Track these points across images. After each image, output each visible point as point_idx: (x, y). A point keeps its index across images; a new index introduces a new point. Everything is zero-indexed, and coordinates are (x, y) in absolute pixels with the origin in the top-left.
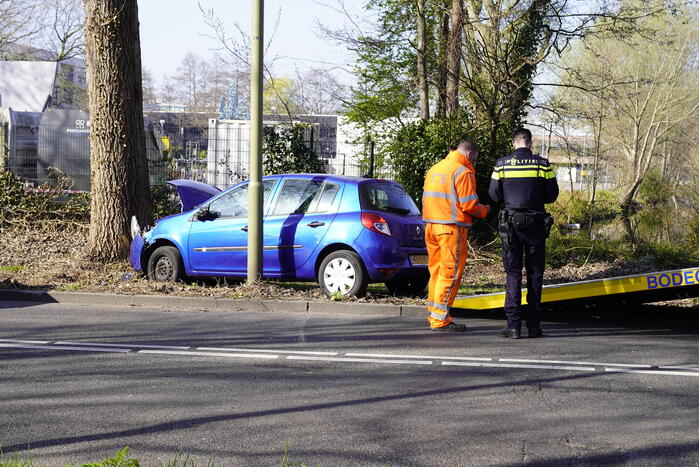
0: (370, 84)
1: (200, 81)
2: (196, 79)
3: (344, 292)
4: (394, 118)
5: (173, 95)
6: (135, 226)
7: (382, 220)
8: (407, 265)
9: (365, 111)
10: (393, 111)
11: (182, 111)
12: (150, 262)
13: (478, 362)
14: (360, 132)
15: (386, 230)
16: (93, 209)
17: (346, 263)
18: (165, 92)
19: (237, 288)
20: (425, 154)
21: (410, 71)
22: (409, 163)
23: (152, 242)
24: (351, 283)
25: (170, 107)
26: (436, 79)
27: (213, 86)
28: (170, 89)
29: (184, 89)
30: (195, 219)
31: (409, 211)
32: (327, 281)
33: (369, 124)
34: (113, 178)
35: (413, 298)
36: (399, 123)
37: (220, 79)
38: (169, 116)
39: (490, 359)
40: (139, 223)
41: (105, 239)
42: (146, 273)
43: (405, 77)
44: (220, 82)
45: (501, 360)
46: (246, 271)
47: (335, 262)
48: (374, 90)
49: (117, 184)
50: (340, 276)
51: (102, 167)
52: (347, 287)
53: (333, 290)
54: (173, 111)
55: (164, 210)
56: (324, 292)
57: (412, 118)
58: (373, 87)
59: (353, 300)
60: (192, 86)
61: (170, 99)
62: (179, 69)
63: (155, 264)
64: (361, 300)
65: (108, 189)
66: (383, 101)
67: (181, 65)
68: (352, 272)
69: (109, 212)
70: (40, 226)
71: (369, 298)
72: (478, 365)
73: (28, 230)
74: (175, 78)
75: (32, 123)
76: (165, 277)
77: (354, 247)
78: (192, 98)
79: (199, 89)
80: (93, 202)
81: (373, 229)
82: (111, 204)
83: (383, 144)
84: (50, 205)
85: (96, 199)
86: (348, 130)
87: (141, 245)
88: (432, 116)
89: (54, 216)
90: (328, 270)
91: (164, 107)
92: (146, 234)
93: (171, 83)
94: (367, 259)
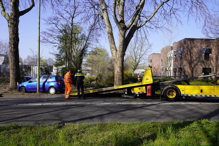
1: (30, 60)
3: (53, 93)
8: (63, 89)
9: (57, 65)
10: (61, 65)
11: (27, 64)
15: (60, 84)
16: (10, 81)
19: (35, 93)
21: (64, 59)
24: (54, 92)
26: (68, 60)
27: (33, 60)
28: (25, 61)
32: (50, 92)
33: (57, 67)
36: (62, 67)
39: (75, 103)
41: (12, 86)
42: (20, 91)
46: (37, 91)
47: (51, 89)
48: (58, 62)
49: (15, 77)
50: (52, 91)
53: (51, 93)
55: (23, 81)
57: (64, 66)
59: (54, 95)
62: (27, 58)
65: (13, 78)
68: (54, 90)
69: (13, 82)
70: (1, 84)
71: (57, 94)
76: (23, 92)
77: (54, 86)
78: (29, 62)
81: (58, 83)
82: (14, 80)
83: (60, 70)
84: (3, 80)
85: (11, 79)
86: (55, 68)
87: (19, 87)
88: (67, 66)
89: (4, 82)
90: (50, 90)
91: (24, 64)
92: (20, 85)
93: (26, 60)
94: (57, 88)
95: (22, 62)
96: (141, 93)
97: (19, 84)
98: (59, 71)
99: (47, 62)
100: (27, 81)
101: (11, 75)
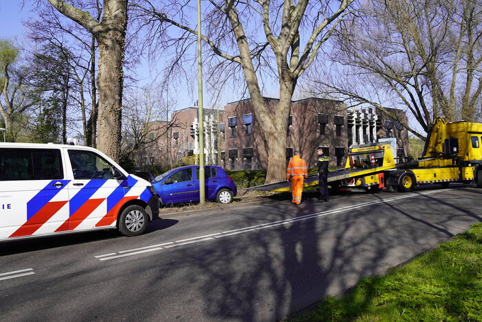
68: (229, 195)
96: (374, 184)
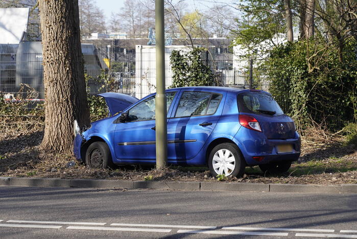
0: (251, 16)
1: (137, 17)
2: (135, 15)
3: (227, 174)
4: (268, 41)
5: (118, 27)
6: (76, 128)
7: (255, 120)
8: (274, 153)
9: (249, 36)
10: (268, 36)
11: (125, 38)
12: (87, 154)
13: (323, 233)
14: (244, 51)
15: (257, 127)
16: (46, 115)
17: (228, 152)
18: (113, 25)
19: (149, 172)
20: (290, 67)
21: (279, 7)
22: (278, 75)
23: (88, 138)
24: (233, 167)
25: (116, 35)
26: (299, 12)
27: (146, 19)
28: (116, 23)
29: (126, 22)
30: (118, 121)
31: (274, 113)
32: (215, 166)
33: (250, 46)
34: (60, 92)
35: (279, 177)
36: (272, 44)
37: (150, 15)
38: (116, 42)
39: (333, 231)
40: (79, 125)
41: (55, 137)
42: (84, 161)
43: (276, 11)
44: (150, 16)
45: (341, 231)
46: (155, 159)
47: (220, 152)
48: (254, 20)
49: (63, 97)
50: (224, 162)
51: (51, 85)
52: (230, 170)
53: (219, 173)
54: (118, 38)
55: (102, 112)
56: (212, 174)
57: (280, 40)
58: (253, 18)
59: (234, 180)
60: (132, 20)
61: (116, 30)
62: (123, 8)
63: (91, 155)
64: (240, 180)
65: (57, 101)
66: (260, 29)
67: (123, 6)
68: (233, 159)
69: (58, 117)
70: (16, 126)
71: (246, 178)
72: (323, 235)
73: (7, 129)
74: (119, 15)
75: (13, 52)
76: (98, 164)
77: (234, 140)
78: (132, 29)
79: (136, 22)
80: (46, 111)
81: (248, 127)
82: (59, 111)
83: (262, 58)
84: (22, 111)
85: (48, 108)
86: (239, 50)
87: (80, 141)
88: (296, 39)
89: (25, 119)
90: (215, 158)
91: (113, 36)
92: (84, 133)
93: (117, 19)
94: (244, 149)
95: (104, 28)
97: (82, 129)
98: (255, 66)
99: (209, 22)
100: (112, 116)
101: (50, 92)
